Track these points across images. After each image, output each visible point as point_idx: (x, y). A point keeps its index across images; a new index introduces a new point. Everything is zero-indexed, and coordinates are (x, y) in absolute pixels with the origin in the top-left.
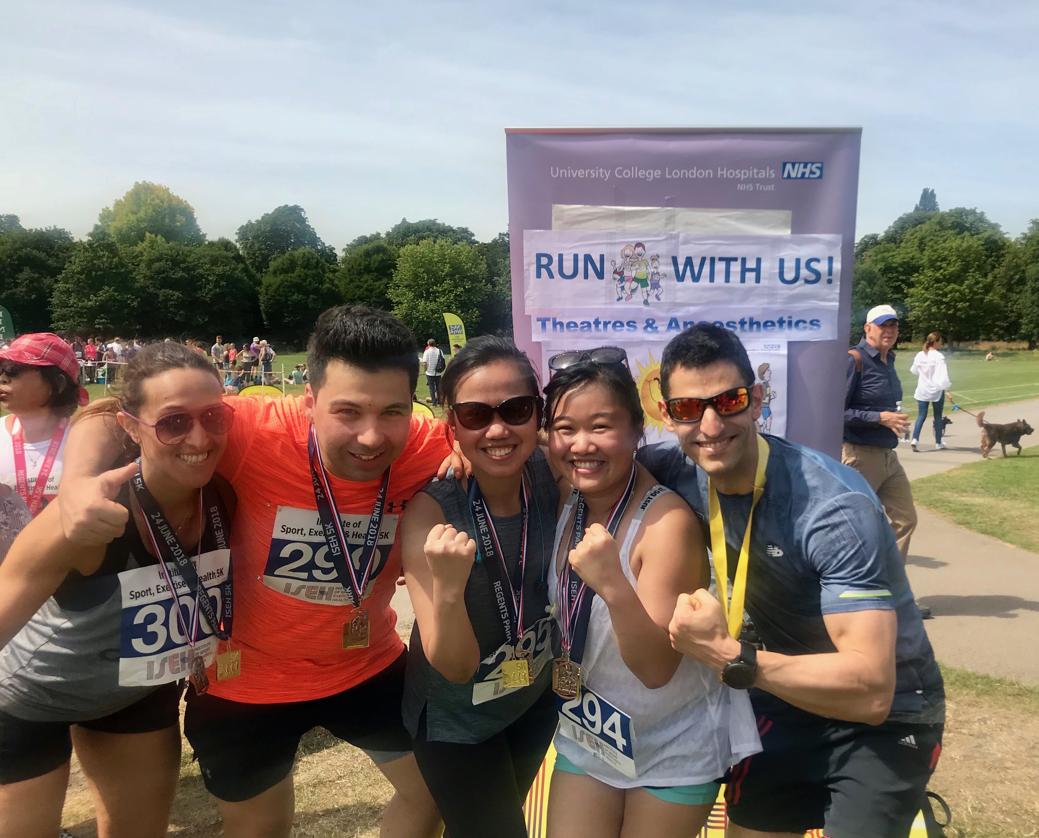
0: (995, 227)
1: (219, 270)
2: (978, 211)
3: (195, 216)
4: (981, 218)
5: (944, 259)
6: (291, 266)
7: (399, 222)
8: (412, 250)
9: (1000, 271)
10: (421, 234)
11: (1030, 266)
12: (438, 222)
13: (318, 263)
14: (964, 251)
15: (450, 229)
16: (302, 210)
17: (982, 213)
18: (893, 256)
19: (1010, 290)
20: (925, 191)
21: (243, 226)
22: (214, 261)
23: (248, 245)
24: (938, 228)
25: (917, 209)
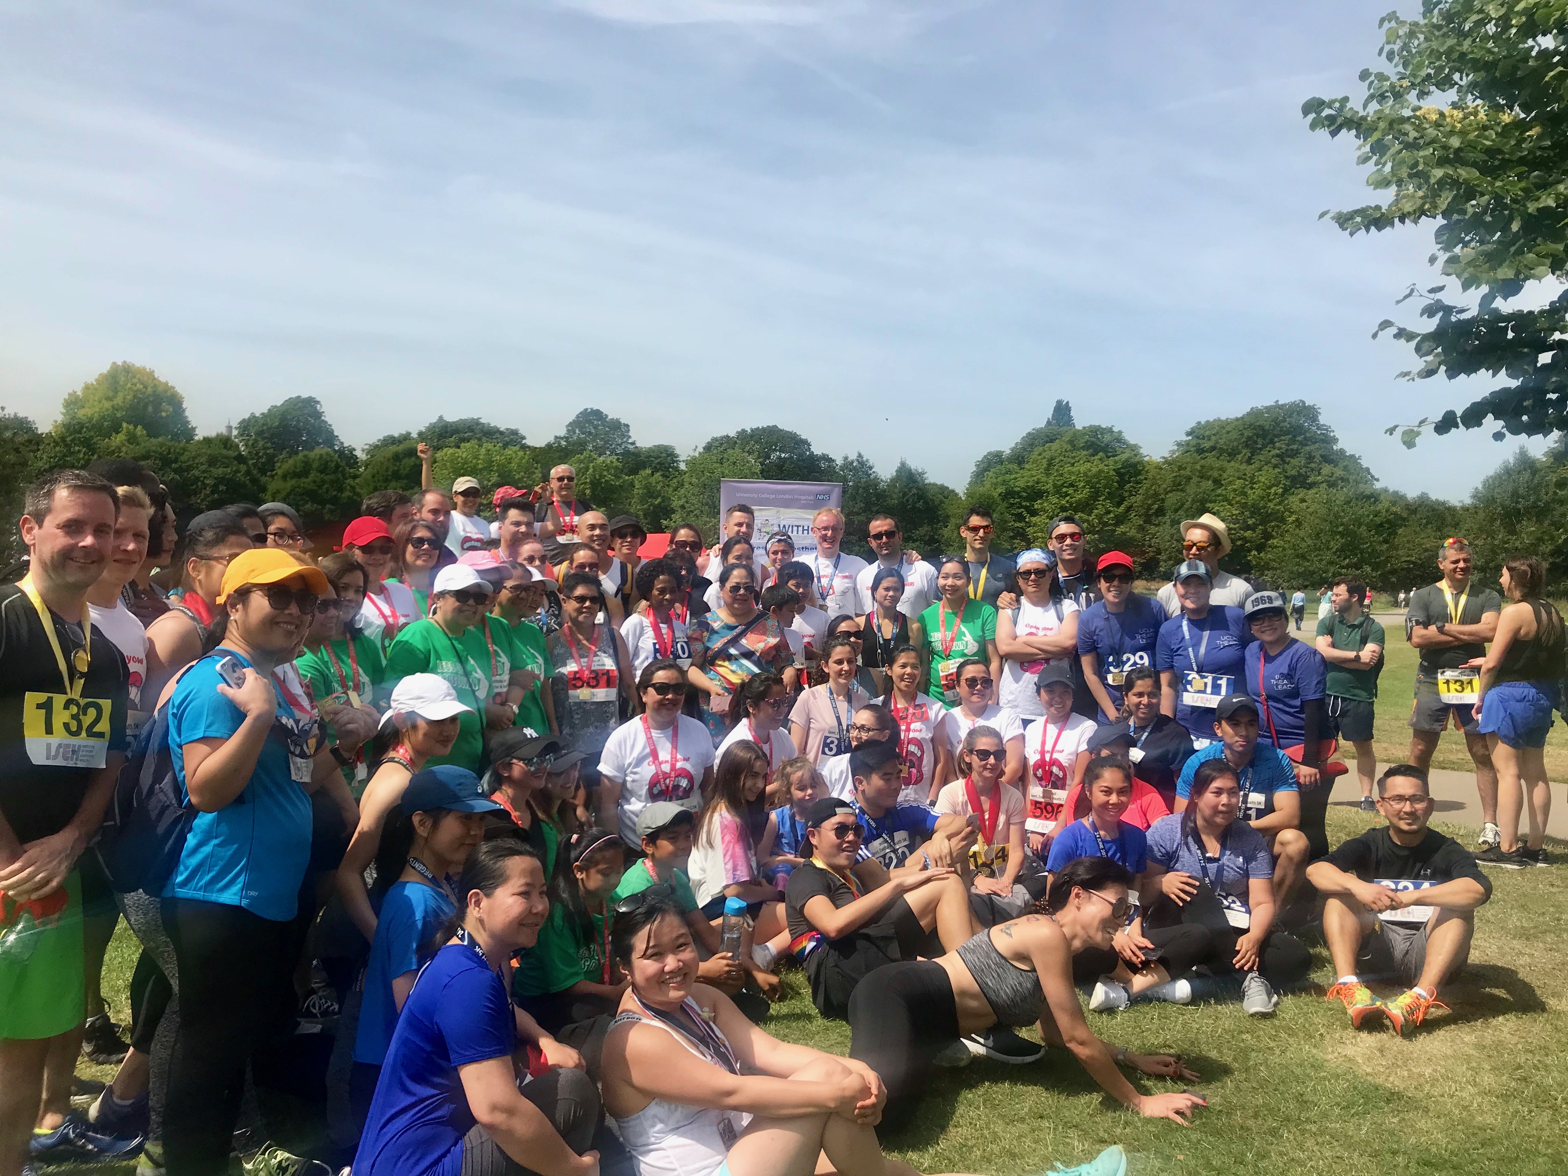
0: (1134, 448)
1: (219, 471)
2: (1115, 429)
3: (184, 406)
4: (1119, 439)
5: (1072, 485)
6: (304, 471)
7: (434, 420)
8: (453, 454)
9: (1137, 500)
10: (462, 435)
11: (1170, 495)
12: (482, 421)
13: (338, 466)
14: (1094, 476)
15: (497, 431)
16: (318, 402)
17: (1120, 432)
18: (1015, 479)
19: (1148, 521)
20: (1059, 402)
21: (244, 420)
22: (213, 461)
23: (250, 443)
24: (1069, 447)
25: (1049, 423)
